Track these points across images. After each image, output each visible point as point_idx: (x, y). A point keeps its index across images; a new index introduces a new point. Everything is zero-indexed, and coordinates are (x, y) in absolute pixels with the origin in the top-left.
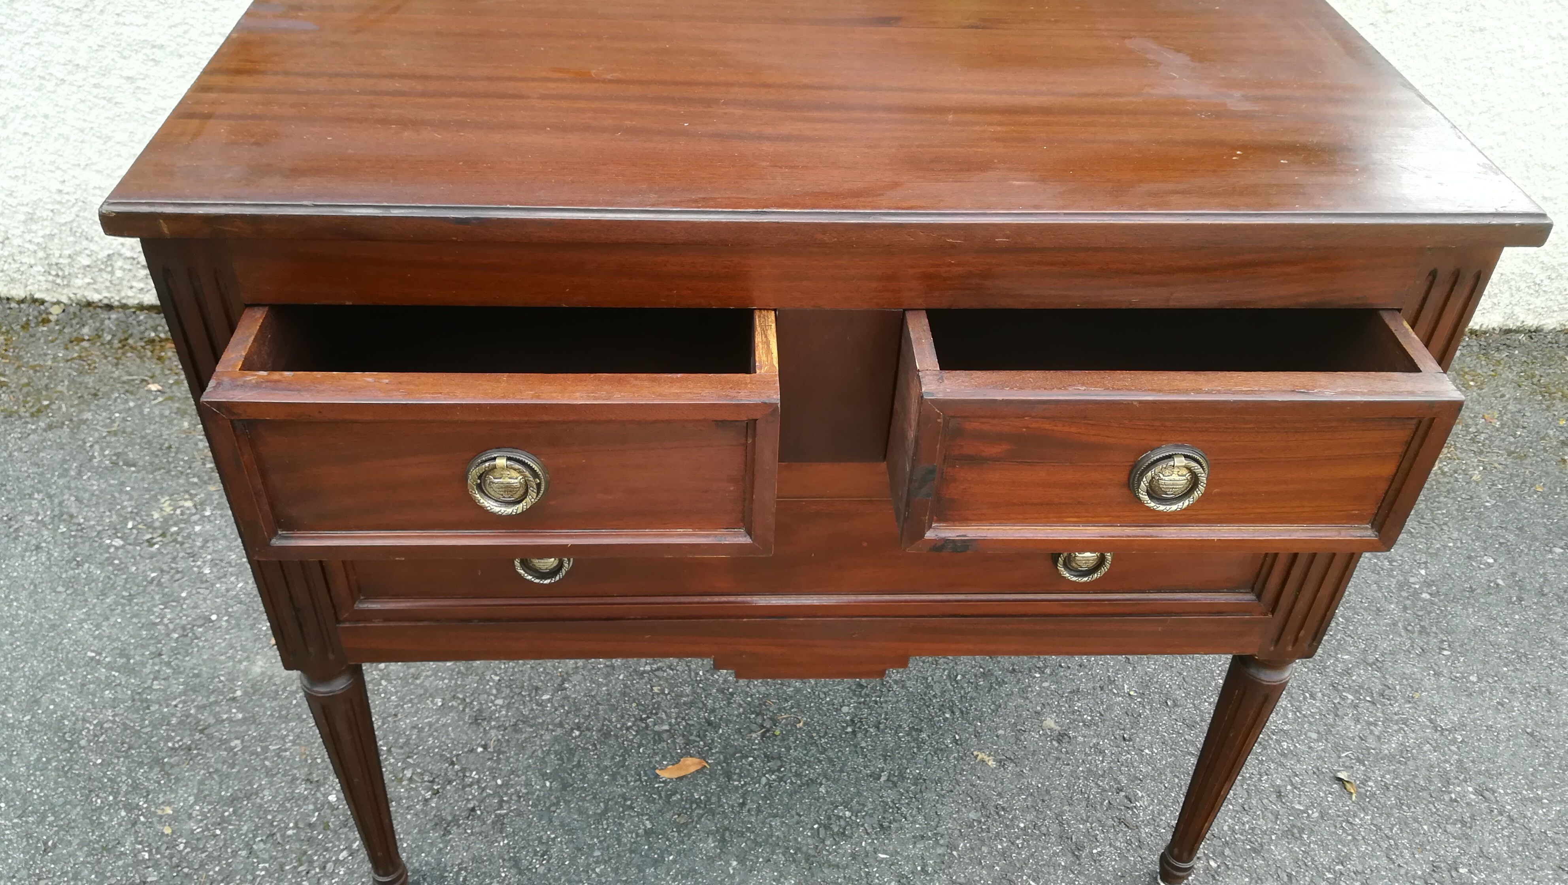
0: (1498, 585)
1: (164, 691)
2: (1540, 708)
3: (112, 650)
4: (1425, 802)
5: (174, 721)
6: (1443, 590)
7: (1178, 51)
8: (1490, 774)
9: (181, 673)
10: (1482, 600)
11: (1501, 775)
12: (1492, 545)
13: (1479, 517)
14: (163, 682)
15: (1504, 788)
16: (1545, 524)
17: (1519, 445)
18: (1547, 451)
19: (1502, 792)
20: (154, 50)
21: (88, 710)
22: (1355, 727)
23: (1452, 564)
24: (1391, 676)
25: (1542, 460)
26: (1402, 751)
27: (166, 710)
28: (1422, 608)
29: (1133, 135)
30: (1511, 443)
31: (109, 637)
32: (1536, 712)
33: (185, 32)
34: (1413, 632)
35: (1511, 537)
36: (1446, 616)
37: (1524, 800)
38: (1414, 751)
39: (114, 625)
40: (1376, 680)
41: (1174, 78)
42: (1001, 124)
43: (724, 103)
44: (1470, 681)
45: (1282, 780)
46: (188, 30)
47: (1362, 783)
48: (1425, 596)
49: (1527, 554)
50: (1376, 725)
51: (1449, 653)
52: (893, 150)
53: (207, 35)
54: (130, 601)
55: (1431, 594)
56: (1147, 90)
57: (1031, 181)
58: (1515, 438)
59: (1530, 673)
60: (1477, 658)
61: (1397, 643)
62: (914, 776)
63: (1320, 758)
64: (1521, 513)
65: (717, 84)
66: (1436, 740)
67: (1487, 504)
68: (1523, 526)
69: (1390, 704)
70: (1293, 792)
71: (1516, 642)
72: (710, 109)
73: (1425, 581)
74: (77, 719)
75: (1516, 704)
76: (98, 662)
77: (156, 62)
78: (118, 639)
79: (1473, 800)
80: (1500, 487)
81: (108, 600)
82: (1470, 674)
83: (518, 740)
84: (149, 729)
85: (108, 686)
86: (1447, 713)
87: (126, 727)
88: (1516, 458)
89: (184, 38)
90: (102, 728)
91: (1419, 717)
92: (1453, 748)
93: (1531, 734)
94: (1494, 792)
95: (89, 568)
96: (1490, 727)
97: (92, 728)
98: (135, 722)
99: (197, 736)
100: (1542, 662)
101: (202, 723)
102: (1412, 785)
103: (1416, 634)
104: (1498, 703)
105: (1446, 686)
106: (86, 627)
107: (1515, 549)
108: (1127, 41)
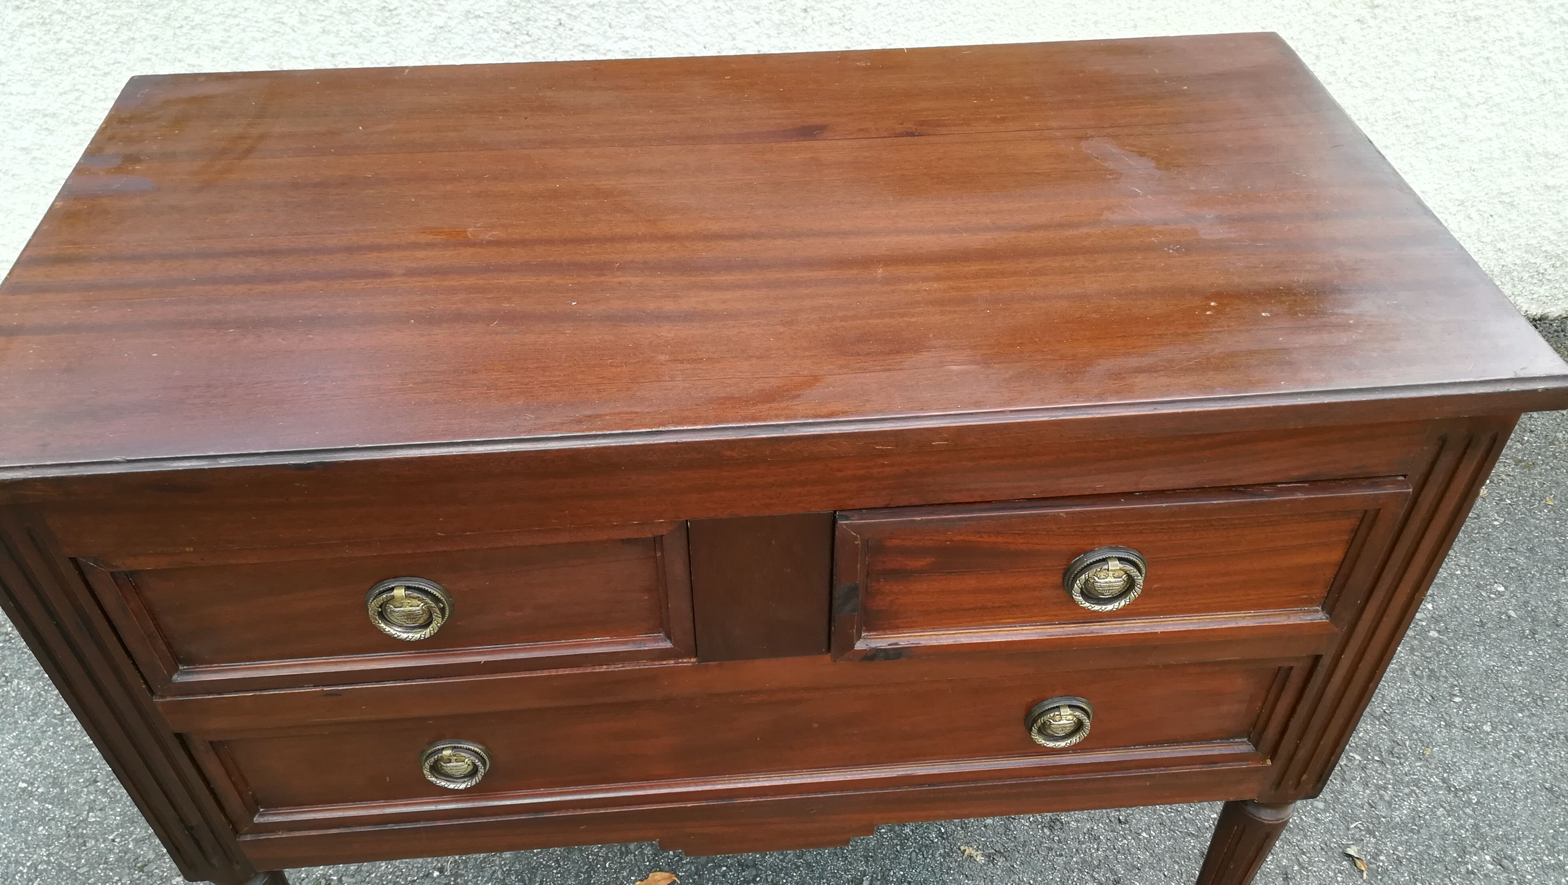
0: (1509, 617)
1: (100, 823)
2: (1558, 758)
3: (44, 779)
4: (1440, 876)
5: (112, 858)
6: (1452, 626)
7: (1142, 154)
8: (1508, 839)
9: (118, 802)
10: (1494, 636)
11: (1519, 839)
12: (1502, 570)
13: (1487, 538)
14: (98, 813)
15: (1524, 854)
16: (1558, 543)
17: (1527, 452)
18: (1556, 458)
19: (1521, 859)
20: (46, 119)
21: (21, 850)
22: (1364, 792)
23: (1460, 596)
24: (1400, 730)
25: (1552, 468)
26: (1414, 818)
27: (103, 845)
28: (1431, 648)
29: (1092, 285)
30: (1518, 450)
31: (41, 763)
32: (1554, 764)
33: (77, 99)
34: (1421, 678)
35: (1522, 560)
36: (1456, 656)
37: (1545, 868)
38: (1427, 817)
39: (46, 749)
40: (1384, 736)
41: (1137, 195)
42: (938, 278)
43: (619, 268)
44: (1484, 732)
45: (1288, 860)
46: (80, 96)
47: (1373, 858)
48: (1434, 634)
49: (1539, 579)
50: (1385, 789)
51: (1460, 700)
52: (813, 327)
53: (101, 100)
54: (62, 720)
55: (1439, 632)
56: (1107, 215)
57: (971, 364)
58: (1522, 444)
59: (1546, 718)
60: (1490, 704)
61: (1406, 690)
62: (898, 879)
63: (1328, 831)
64: (1531, 531)
65: (613, 239)
66: (1450, 803)
67: (1496, 523)
68: (1534, 546)
69: (1401, 764)
70: (1301, 873)
71: (1531, 683)
72: (603, 279)
73: (1432, 617)
74: (9, 862)
75: (1533, 755)
76: (31, 794)
77: (50, 131)
78: (51, 765)
79: (1491, 871)
80: (1509, 502)
81: (39, 721)
82: (1484, 723)
83: (476, 860)
84: (85, 869)
85: (42, 821)
86: (1460, 770)
87: (61, 868)
88: (1525, 467)
89: (76, 105)
90: (36, 870)
91: (1431, 776)
92: (1468, 811)
93: (1550, 790)
94: (1513, 860)
95: (18, 684)
96: (1506, 785)
97: (25, 871)
98: (70, 862)
99: (137, 874)
100: (1558, 705)
101: (140, 859)
102: (1426, 857)
103: (1425, 680)
104: (1514, 755)
105: (1458, 738)
106: (17, 753)
107: (1525, 575)
108: (1083, 144)
